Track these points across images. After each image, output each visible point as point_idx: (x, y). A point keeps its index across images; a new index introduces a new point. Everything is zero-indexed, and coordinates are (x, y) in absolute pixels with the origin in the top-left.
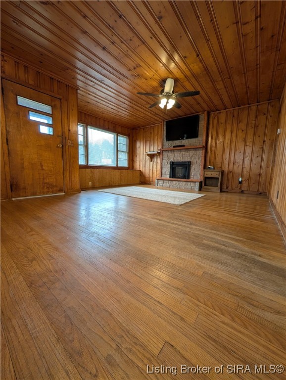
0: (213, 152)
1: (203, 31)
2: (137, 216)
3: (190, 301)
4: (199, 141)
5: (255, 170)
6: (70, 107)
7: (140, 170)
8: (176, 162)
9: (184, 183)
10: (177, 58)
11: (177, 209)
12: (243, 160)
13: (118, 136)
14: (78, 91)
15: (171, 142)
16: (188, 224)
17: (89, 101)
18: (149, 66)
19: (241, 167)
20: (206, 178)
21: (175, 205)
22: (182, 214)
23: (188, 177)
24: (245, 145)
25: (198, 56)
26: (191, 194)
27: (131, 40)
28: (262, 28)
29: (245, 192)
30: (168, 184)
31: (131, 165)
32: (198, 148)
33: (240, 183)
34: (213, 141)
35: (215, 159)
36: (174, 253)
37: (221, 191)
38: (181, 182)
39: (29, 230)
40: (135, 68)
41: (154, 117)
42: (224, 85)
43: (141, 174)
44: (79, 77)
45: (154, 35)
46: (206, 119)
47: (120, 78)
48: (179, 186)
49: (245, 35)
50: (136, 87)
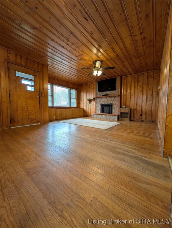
0: (125, 98)
1: (114, 39)
2: (82, 136)
3: (107, 179)
4: (116, 92)
5: (149, 108)
6: (44, 76)
7: (84, 109)
8: (104, 104)
9: (109, 116)
10: (101, 50)
11: (104, 132)
12: (142, 102)
13: (70, 89)
14: (49, 67)
15: (101, 93)
16: (109, 140)
17: (54, 71)
18: (87, 55)
19: (141, 107)
20: (121, 113)
21: (103, 130)
22: (107, 135)
23: (111, 113)
24: (143, 94)
25: (113, 50)
26: (113, 122)
27: (77, 43)
28: (144, 38)
29: (144, 121)
30: (100, 117)
31: (78, 105)
32: (116, 96)
33: (141, 115)
34: (125, 92)
35: (126, 102)
36: (101, 156)
37: (130, 120)
38: (107, 116)
39: (23, 145)
40: (79, 56)
41: (91, 79)
42: (128, 63)
43: (84, 111)
44: (49, 60)
45: (89, 41)
46: (120, 80)
47: (71, 61)
48: (106, 118)
49: (136, 41)
50: (80, 64)
